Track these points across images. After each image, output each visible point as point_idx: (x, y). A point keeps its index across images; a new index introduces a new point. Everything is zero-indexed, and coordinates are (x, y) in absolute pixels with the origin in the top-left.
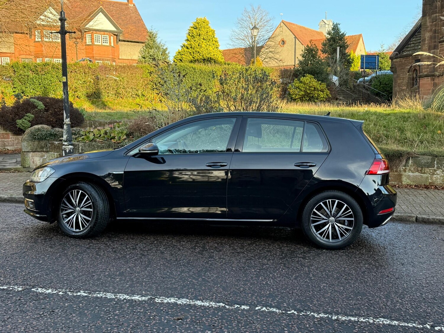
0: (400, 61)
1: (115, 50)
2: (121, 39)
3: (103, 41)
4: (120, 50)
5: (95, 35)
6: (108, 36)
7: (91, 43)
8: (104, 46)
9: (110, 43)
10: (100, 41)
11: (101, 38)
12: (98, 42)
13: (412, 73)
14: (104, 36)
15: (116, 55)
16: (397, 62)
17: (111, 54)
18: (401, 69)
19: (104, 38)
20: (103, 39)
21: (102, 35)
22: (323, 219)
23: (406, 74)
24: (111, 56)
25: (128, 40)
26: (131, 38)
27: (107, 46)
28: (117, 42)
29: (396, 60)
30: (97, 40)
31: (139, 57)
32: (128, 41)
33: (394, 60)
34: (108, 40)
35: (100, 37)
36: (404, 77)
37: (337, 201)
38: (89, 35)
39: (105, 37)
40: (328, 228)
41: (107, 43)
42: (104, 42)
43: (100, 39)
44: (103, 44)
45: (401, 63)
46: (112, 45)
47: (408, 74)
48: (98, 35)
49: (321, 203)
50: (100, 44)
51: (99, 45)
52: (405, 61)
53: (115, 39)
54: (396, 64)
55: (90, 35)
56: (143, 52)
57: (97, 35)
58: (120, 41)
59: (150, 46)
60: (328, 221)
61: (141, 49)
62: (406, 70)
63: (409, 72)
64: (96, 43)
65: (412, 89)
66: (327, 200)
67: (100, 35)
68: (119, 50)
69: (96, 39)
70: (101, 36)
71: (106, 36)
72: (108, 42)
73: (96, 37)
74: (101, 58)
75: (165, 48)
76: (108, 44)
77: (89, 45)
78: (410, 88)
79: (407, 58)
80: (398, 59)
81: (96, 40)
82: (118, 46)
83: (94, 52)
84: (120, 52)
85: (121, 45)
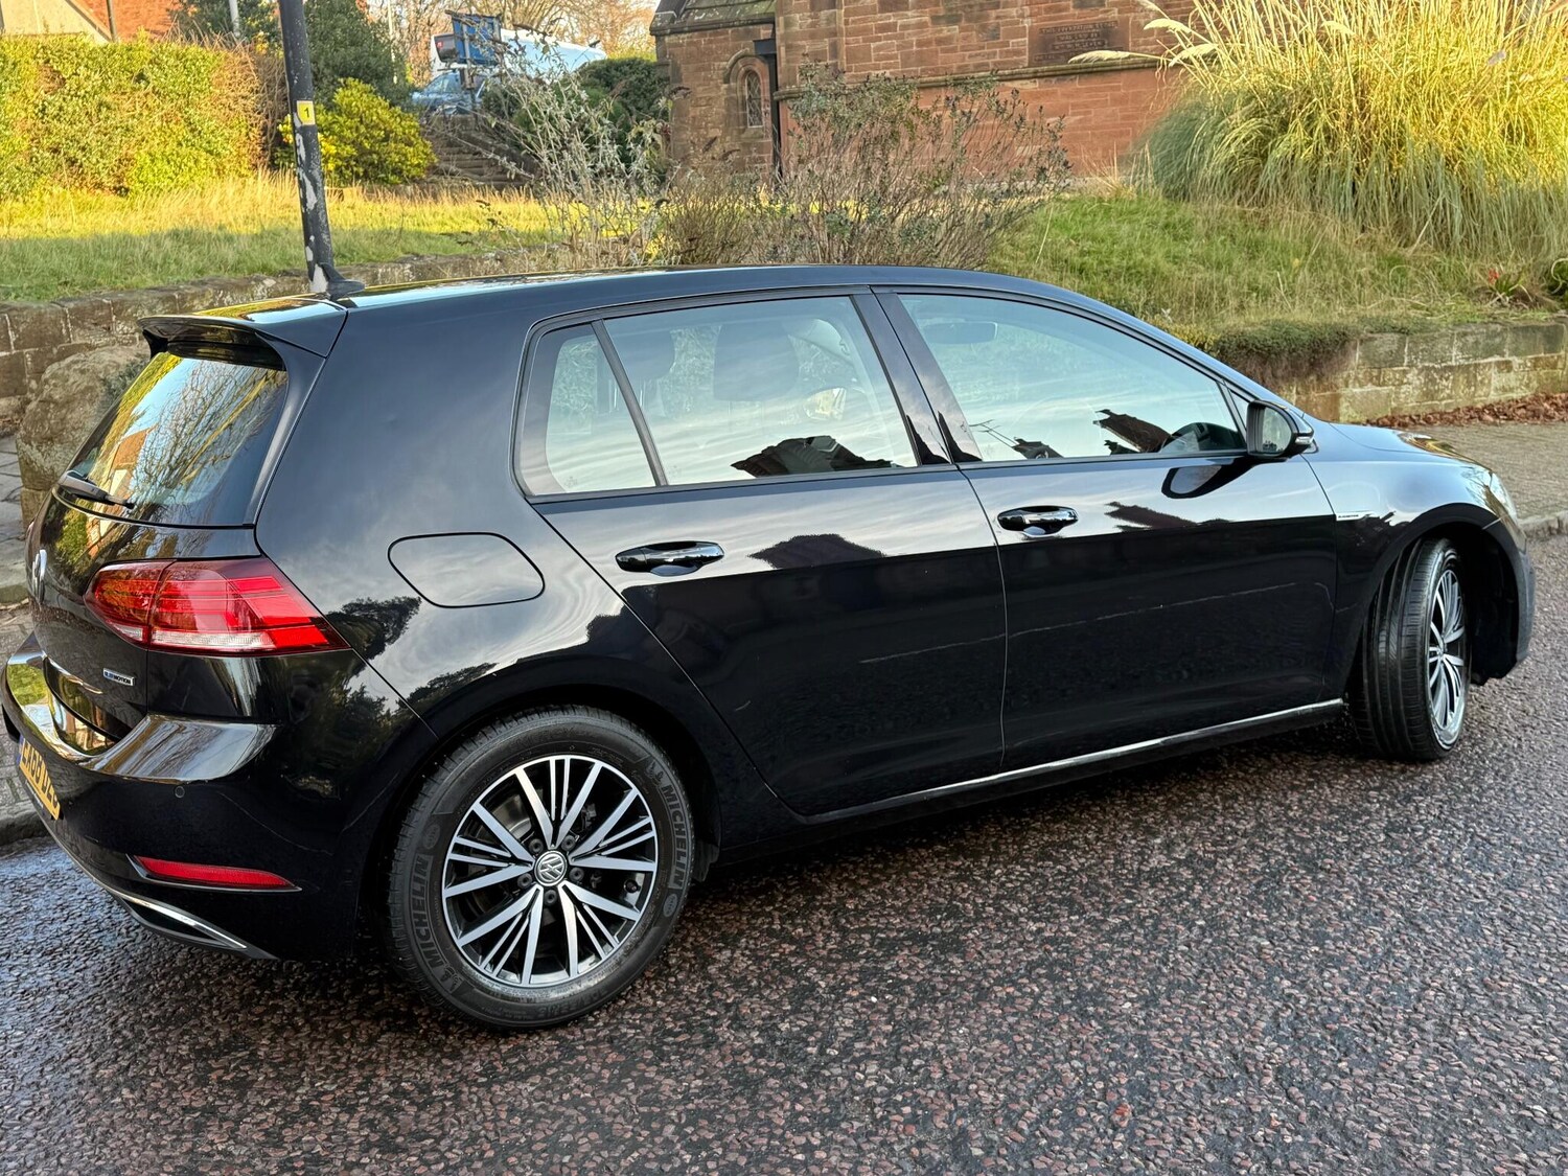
0: (690, 44)
13: (739, 82)
16: (681, 45)
18: (699, 70)
23: (718, 87)
29: (673, 37)
33: (667, 39)
36: (711, 98)
45: (693, 48)
47: (726, 86)
52: (710, 42)
54: (677, 51)
62: (716, 75)
63: (726, 81)
65: (743, 136)
78: (735, 133)
79: (716, 34)
80: (683, 36)
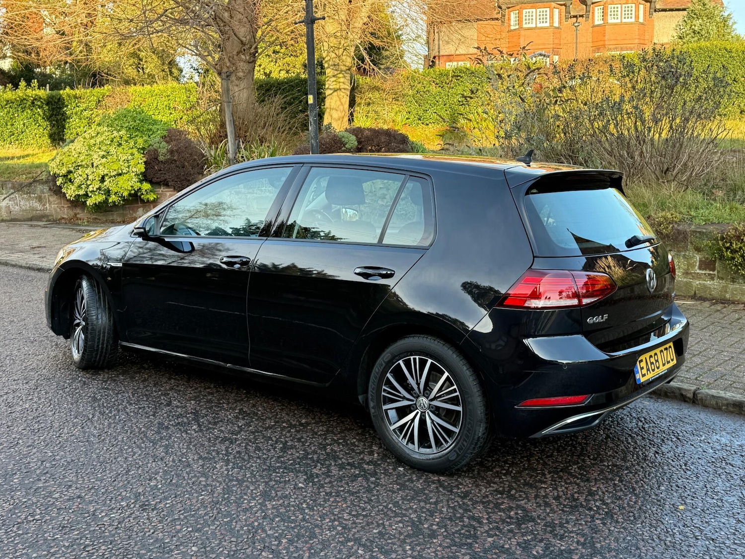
1: (645, 28)
2: (658, 7)
3: (623, 16)
4: (656, 28)
5: (610, 6)
6: (633, 5)
7: (602, 22)
8: (626, 24)
9: (637, 17)
10: (619, 17)
11: (622, 10)
12: (614, 18)
14: (627, 5)
15: (647, 37)
17: (637, 37)
19: (627, 9)
20: (623, 13)
21: (624, 6)
22: (404, 398)
24: (637, 41)
25: (672, 7)
26: (677, 3)
27: (631, 23)
28: (651, 14)
30: (614, 15)
31: (674, 37)
32: (672, 10)
34: (633, 12)
35: (619, 10)
37: (430, 361)
38: (599, 7)
39: (628, 7)
40: (413, 420)
41: (631, 18)
42: (627, 16)
43: (619, 13)
44: (624, 21)
46: (641, 20)
48: (616, 6)
49: (401, 362)
50: (619, 21)
51: (615, 24)
53: (648, 9)
55: (602, 7)
56: (682, 28)
57: (613, 6)
58: (655, 11)
59: (695, 14)
60: (415, 404)
61: (678, 22)
64: (610, 21)
66: (412, 358)
67: (619, 6)
68: (653, 28)
69: (613, 13)
70: (621, 7)
71: (630, 5)
72: (633, 16)
73: (613, 10)
74: (617, 46)
75: (726, 14)
76: (633, 20)
77: (598, 26)
81: (611, 15)
82: (653, 20)
83: (606, 38)
84: (655, 31)
85: (658, 18)
